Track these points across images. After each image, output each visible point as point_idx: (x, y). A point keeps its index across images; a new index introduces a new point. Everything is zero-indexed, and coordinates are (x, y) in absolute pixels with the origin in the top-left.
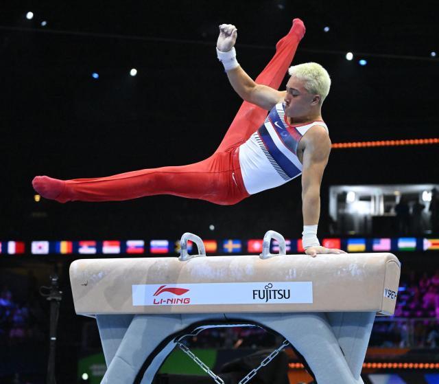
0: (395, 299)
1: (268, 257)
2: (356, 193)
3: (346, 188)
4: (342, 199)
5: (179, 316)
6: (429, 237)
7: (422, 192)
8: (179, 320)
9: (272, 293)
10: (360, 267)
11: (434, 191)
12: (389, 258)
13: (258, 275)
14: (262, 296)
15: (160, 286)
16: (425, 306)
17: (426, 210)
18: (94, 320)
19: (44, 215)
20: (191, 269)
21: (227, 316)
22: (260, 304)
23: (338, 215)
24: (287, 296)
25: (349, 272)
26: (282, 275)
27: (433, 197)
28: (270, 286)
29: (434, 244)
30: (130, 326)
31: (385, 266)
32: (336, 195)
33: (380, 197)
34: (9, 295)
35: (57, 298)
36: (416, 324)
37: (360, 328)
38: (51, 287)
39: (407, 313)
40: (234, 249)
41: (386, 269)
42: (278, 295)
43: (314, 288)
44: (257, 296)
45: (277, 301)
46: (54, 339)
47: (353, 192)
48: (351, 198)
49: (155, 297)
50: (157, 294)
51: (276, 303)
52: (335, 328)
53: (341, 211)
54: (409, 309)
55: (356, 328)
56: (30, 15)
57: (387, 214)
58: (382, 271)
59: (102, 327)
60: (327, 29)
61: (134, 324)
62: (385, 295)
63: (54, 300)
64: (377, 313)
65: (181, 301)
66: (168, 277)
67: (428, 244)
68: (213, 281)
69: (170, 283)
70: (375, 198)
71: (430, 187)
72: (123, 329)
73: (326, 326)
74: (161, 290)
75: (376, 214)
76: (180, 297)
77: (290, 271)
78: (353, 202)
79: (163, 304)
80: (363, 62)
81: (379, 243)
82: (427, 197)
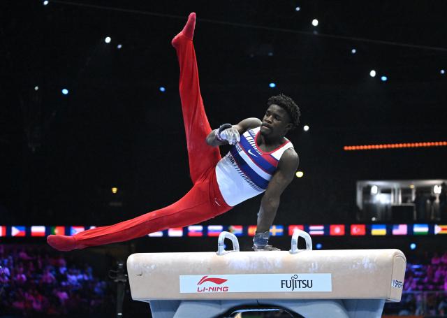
0: (401, 288)
1: (297, 253)
2: (378, 187)
3: (370, 183)
4: (367, 192)
5: (218, 302)
6: (439, 224)
7: (433, 186)
8: (219, 305)
9: (298, 283)
10: (371, 261)
11: (443, 185)
12: (396, 254)
13: (286, 268)
14: (289, 286)
15: (202, 276)
16: (436, 281)
17: (437, 201)
18: (148, 304)
19: (120, 204)
20: (229, 263)
21: (260, 302)
22: (287, 292)
23: (363, 204)
24: (310, 286)
25: (362, 266)
26: (306, 268)
27: (442, 190)
28: (296, 277)
29: (443, 230)
30: (178, 309)
31: (393, 260)
32: (362, 189)
33: (398, 190)
34: (90, 269)
35: (123, 280)
36: (429, 295)
37: (373, 313)
38: (118, 271)
39: (420, 287)
40: (277, 233)
41: (393, 263)
42: (302, 285)
43: (333, 278)
44: (284, 286)
45: (302, 290)
46: (120, 314)
47: (375, 187)
48: (374, 190)
49: (199, 286)
50: (200, 283)
51: (300, 291)
52: (350, 312)
53: (366, 202)
54: (423, 284)
55: (368, 312)
56: (108, 40)
57: (404, 204)
58: (390, 265)
59: (155, 311)
60: (354, 51)
61: (181, 308)
62: (393, 285)
63: (120, 282)
64: (386, 300)
65: (221, 289)
66: (209, 269)
67: (438, 230)
68: (248, 272)
69: (211, 274)
70: (394, 190)
71: (440, 182)
72: (171, 313)
73: (343, 311)
74: (204, 280)
75: (395, 204)
76: (220, 286)
77: (313, 264)
78: (376, 194)
79: (206, 291)
80: (384, 78)
81: (397, 228)
82: (437, 190)
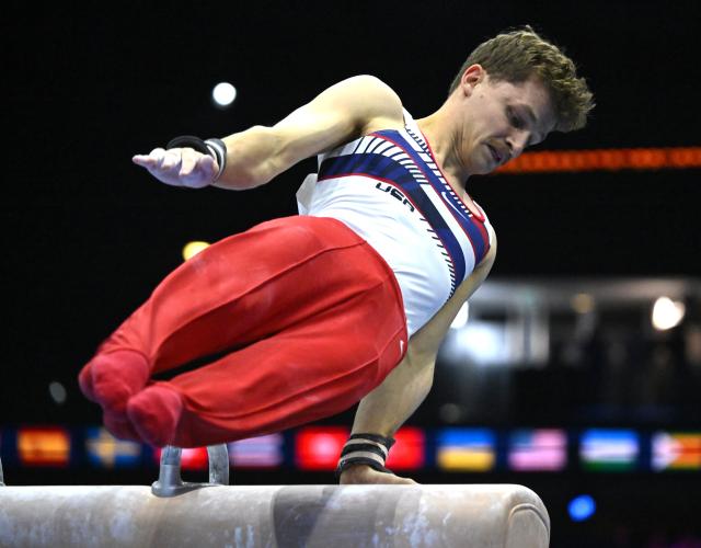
10: (434, 523)
12: (516, 500)
29: (687, 451)
41: (506, 533)
67: (667, 451)
